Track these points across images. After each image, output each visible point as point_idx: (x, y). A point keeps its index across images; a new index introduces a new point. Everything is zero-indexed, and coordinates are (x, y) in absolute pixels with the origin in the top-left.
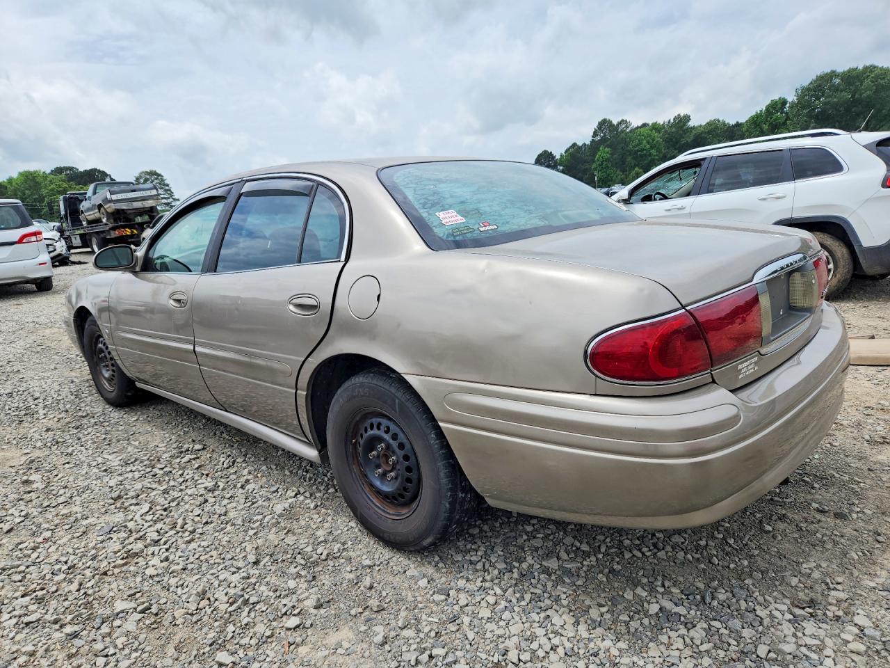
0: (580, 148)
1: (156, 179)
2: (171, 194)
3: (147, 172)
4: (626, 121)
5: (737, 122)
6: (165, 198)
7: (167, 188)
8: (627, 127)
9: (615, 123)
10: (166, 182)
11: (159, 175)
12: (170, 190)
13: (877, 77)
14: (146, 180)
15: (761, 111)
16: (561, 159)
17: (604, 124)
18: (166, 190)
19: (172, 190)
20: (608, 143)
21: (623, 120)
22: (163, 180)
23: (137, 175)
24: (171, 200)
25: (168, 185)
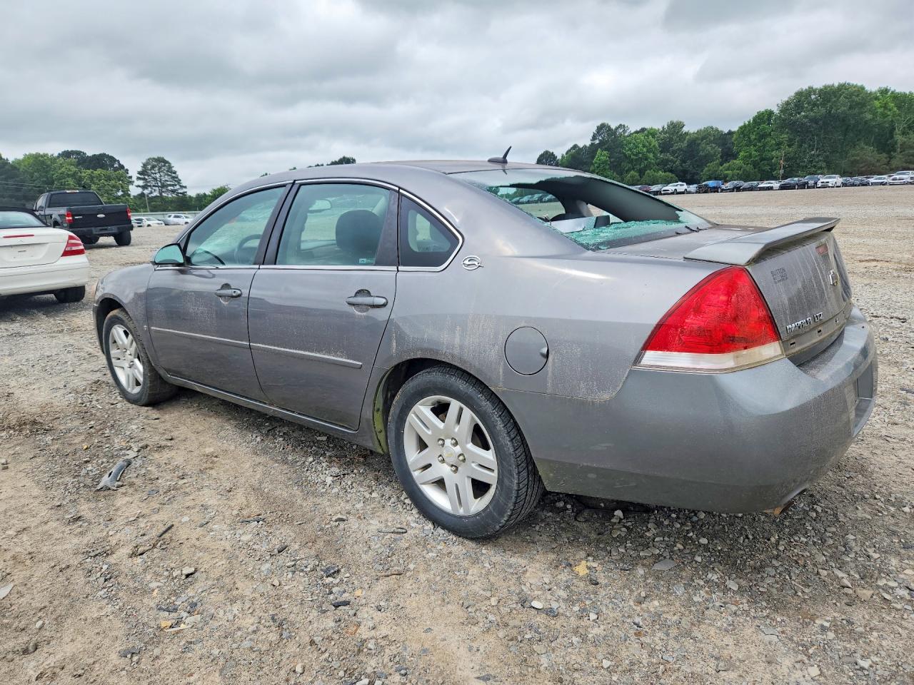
0: (581, 149)
1: (164, 166)
2: (179, 181)
3: (154, 159)
4: (624, 126)
5: (729, 131)
6: (173, 185)
7: (174, 175)
8: (624, 131)
9: (613, 127)
10: (173, 169)
11: (166, 162)
12: (177, 178)
13: (852, 94)
14: (153, 167)
15: (749, 122)
16: (562, 159)
17: (602, 128)
18: (173, 177)
19: (180, 178)
20: (606, 146)
21: (621, 125)
22: (170, 167)
23: (144, 161)
24: (178, 187)
25: (175, 173)
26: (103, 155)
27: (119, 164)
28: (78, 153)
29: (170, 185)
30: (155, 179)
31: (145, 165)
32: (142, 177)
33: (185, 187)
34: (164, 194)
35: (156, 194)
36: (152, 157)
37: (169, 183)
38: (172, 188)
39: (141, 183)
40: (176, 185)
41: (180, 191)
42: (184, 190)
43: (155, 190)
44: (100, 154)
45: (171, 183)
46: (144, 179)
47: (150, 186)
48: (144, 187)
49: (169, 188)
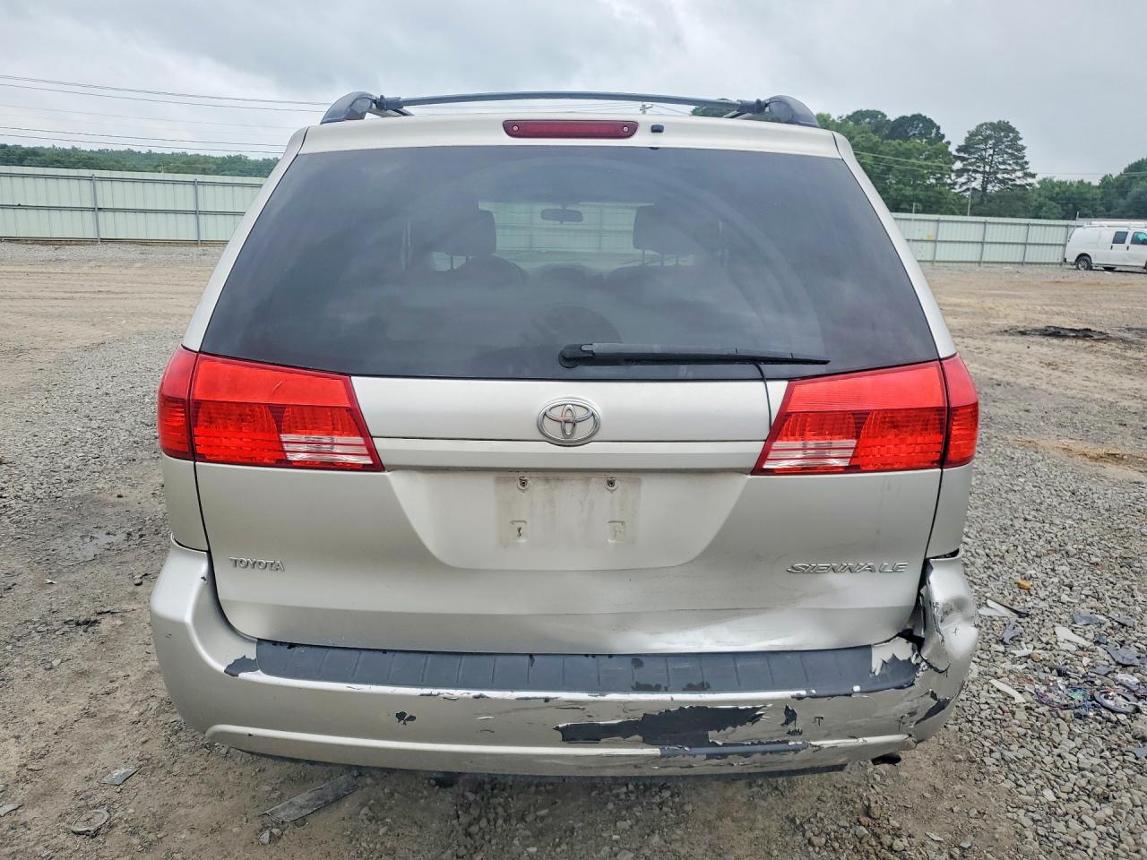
26: (917, 118)
27: (938, 133)
28: (873, 114)
29: (1005, 171)
30: (982, 159)
31: (972, 135)
32: (962, 154)
33: (1033, 176)
34: (990, 187)
35: (977, 184)
36: (988, 121)
37: (1002, 167)
38: (1006, 176)
39: (958, 165)
40: (1014, 171)
41: (1018, 182)
42: (1030, 180)
43: (975, 179)
44: (914, 116)
45: (1009, 168)
46: (962, 159)
47: (969, 170)
48: (960, 173)
49: (999, 176)
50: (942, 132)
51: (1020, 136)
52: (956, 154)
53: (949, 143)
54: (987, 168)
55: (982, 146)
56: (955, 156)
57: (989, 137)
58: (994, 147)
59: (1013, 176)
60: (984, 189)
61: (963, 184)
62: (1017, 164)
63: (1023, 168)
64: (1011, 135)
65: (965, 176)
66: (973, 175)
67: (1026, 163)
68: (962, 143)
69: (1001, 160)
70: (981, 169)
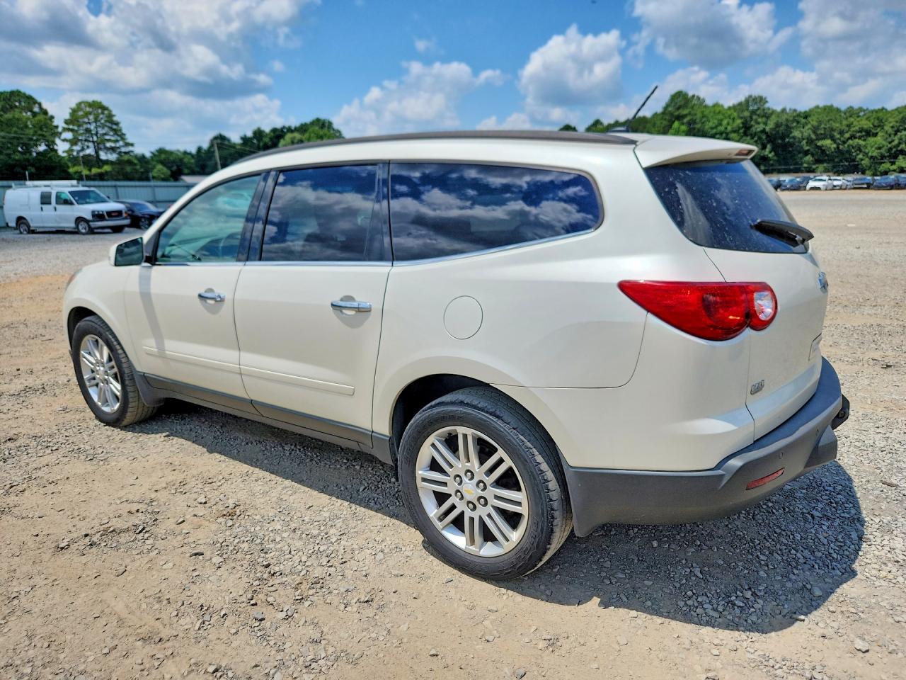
50: (45, 106)
51: (114, 113)
52: (66, 126)
53: (52, 117)
54: (95, 139)
55: (86, 120)
56: (64, 129)
57: (90, 113)
58: (96, 121)
59: (118, 145)
60: (98, 156)
61: (78, 152)
62: (118, 135)
63: (123, 139)
64: (106, 112)
65: (80, 144)
66: (86, 143)
67: (124, 135)
68: (67, 117)
69: (104, 132)
70: (91, 139)
